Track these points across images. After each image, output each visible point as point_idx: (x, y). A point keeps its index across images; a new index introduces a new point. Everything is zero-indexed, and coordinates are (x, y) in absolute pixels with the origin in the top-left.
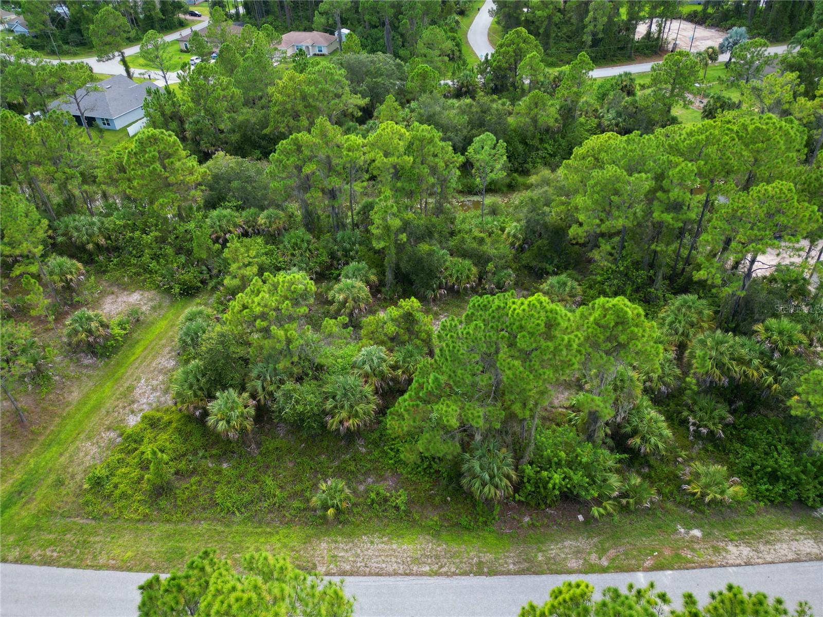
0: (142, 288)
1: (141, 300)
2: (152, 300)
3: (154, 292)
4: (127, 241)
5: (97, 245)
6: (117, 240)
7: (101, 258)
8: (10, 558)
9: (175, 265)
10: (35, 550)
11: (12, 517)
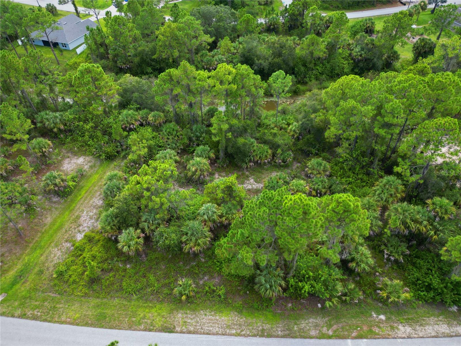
0: (84, 155)
1: (84, 162)
2: (90, 162)
3: (91, 157)
4: (76, 127)
5: (59, 129)
6: (70, 126)
7: (62, 136)
8: (16, 315)
9: (103, 142)
10: (29, 311)
11: (17, 290)
